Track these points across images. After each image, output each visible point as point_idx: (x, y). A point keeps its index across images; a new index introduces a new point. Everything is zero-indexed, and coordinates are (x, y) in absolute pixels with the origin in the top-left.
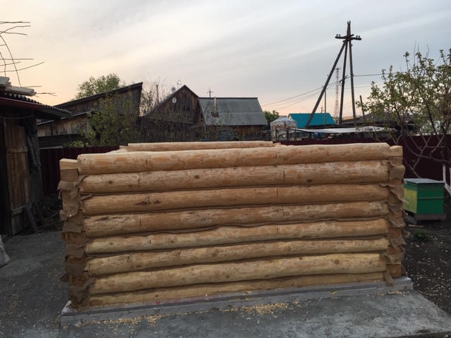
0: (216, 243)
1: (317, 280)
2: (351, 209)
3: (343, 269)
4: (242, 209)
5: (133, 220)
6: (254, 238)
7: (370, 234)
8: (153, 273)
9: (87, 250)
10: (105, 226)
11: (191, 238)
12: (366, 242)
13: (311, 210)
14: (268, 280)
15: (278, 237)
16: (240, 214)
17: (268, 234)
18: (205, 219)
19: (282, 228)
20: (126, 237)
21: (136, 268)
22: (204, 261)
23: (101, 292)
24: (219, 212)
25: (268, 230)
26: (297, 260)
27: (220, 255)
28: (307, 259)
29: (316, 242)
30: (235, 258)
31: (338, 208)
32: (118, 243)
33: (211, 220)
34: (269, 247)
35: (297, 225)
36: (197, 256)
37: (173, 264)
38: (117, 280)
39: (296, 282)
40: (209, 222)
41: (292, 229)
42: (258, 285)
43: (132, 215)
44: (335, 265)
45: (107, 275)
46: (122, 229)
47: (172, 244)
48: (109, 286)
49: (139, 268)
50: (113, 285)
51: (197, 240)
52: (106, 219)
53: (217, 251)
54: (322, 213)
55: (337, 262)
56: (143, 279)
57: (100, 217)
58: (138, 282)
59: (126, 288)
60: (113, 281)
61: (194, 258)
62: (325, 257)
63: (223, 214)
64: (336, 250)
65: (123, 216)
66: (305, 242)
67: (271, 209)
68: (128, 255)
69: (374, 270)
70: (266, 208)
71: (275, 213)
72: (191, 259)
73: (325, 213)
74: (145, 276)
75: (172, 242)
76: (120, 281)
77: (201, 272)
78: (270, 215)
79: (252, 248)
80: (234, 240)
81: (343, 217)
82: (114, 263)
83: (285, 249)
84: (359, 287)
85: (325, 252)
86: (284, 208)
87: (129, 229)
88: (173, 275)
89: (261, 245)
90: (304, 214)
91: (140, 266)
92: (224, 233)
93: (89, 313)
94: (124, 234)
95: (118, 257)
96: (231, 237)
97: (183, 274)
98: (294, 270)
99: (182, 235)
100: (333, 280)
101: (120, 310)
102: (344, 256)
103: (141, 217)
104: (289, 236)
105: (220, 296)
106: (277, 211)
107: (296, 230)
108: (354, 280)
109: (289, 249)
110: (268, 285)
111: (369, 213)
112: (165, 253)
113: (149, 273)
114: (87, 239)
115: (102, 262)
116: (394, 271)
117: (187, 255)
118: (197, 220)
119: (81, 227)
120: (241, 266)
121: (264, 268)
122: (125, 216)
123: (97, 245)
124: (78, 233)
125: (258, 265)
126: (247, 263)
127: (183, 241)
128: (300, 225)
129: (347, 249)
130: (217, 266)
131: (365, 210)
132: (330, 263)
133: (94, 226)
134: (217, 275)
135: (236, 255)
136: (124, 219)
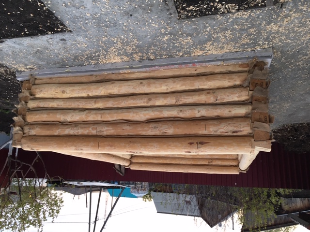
0: (148, 109)
1: (79, 80)
2: (49, 130)
3: (60, 87)
4: (126, 134)
5: (211, 129)
6: (120, 111)
7: (39, 112)
8: (197, 88)
9: (251, 107)
10: (234, 127)
11: (166, 113)
12: (42, 106)
13: (76, 131)
14: (113, 80)
15: (102, 112)
16: (128, 130)
17: (109, 114)
18: (155, 128)
19: (99, 118)
20: (218, 116)
21: (211, 91)
22: (158, 95)
23: (239, 74)
24: (144, 133)
25: (108, 117)
26: (91, 94)
27: (146, 100)
28: (84, 95)
29: (76, 107)
30: (134, 97)
31: (57, 131)
32: (225, 112)
33: (150, 126)
34: (110, 104)
35: (88, 120)
36: (163, 99)
37: (182, 94)
38: (226, 83)
39: (93, 79)
40: (152, 125)
41: (92, 117)
42: (120, 77)
43: (212, 133)
44: (65, 90)
45: (234, 87)
46: (220, 123)
47: (181, 109)
48: (233, 79)
49: (208, 91)
50: (229, 79)
51: (162, 111)
52: (234, 132)
53: (148, 103)
54: (69, 128)
55: (63, 92)
56: (205, 83)
58: (209, 80)
59: (220, 76)
60: (229, 82)
61: (165, 98)
62: (72, 96)
63: (140, 131)
64: (63, 101)
65: (219, 134)
66: (84, 107)
67: (105, 133)
68: (217, 102)
69: (40, 86)
70: (108, 134)
71: (102, 130)
72: (168, 97)
73: (67, 128)
74: (204, 85)
75: (181, 111)
76: (224, 82)
77: (161, 87)
79: (122, 104)
80: (135, 110)
81: (55, 124)
82: (228, 96)
83: (98, 102)
84: (50, 74)
85: (71, 99)
86: (96, 134)
87: (215, 122)
88: (182, 85)
89: (115, 106)
90: (82, 128)
91: (208, 93)
92: (142, 116)
93: (249, 58)
94: (219, 119)
95: (225, 101)
96: (137, 112)
97: (175, 86)
98: (94, 86)
99: (173, 116)
100: (68, 80)
101: (223, 60)
102: (59, 96)
103: (205, 132)
104: (94, 112)
105: (148, 69)
106: (100, 131)
107: (89, 116)
108: (54, 79)
109: (95, 102)
110: (113, 77)
111: (37, 127)
112: (188, 102)
113: (201, 87)
114: (250, 116)
115: (238, 97)
116: (27, 85)
117: (171, 101)
118: (161, 127)
119: (254, 126)
120: (131, 91)
121: (115, 89)
122: (218, 133)
123: (242, 111)
124: (257, 121)
125: (119, 92)
126: (126, 93)
127: (173, 111)
128: (85, 120)
129: (55, 101)
130: (149, 92)
131: (39, 129)
132: (68, 91)
133: (244, 127)
134: (149, 85)
135: (134, 99)
136: (219, 131)
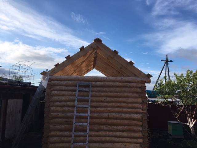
2: (130, 128)
4: (96, 126)
6: (99, 135)
9: (49, 135)
10: (55, 127)
12: (135, 139)
13: (117, 127)
15: (106, 135)
17: (103, 134)
19: (108, 133)
20: (61, 132)
21: (62, 142)
26: (112, 144)
28: (116, 144)
29: (119, 138)
31: (126, 128)
38: (57, 145)
41: (111, 133)
44: (125, 146)
46: (60, 129)
48: (54, 146)
54: (120, 129)
57: (54, 125)
58: (63, 146)
61: (80, 140)
62: (121, 144)
64: (125, 141)
66: (115, 138)
68: (61, 137)
70: (103, 126)
78: (104, 128)
79: (98, 138)
80: (92, 135)
81: (128, 131)
82: (56, 139)
83: (109, 140)
86: (109, 126)
89: (101, 138)
90: (115, 129)
95: (58, 137)
102: (128, 144)
103: (66, 126)
104: (110, 136)
106: (106, 127)
111: (136, 130)
113: (66, 144)
114: (50, 131)
115: (53, 139)
119: (49, 127)
122: (61, 125)
124: (47, 129)
125: (100, 144)
126: (96, 143)
128: (114, 132)
129: (129, 141)
133: (52, 127)
135: (93, 140)
